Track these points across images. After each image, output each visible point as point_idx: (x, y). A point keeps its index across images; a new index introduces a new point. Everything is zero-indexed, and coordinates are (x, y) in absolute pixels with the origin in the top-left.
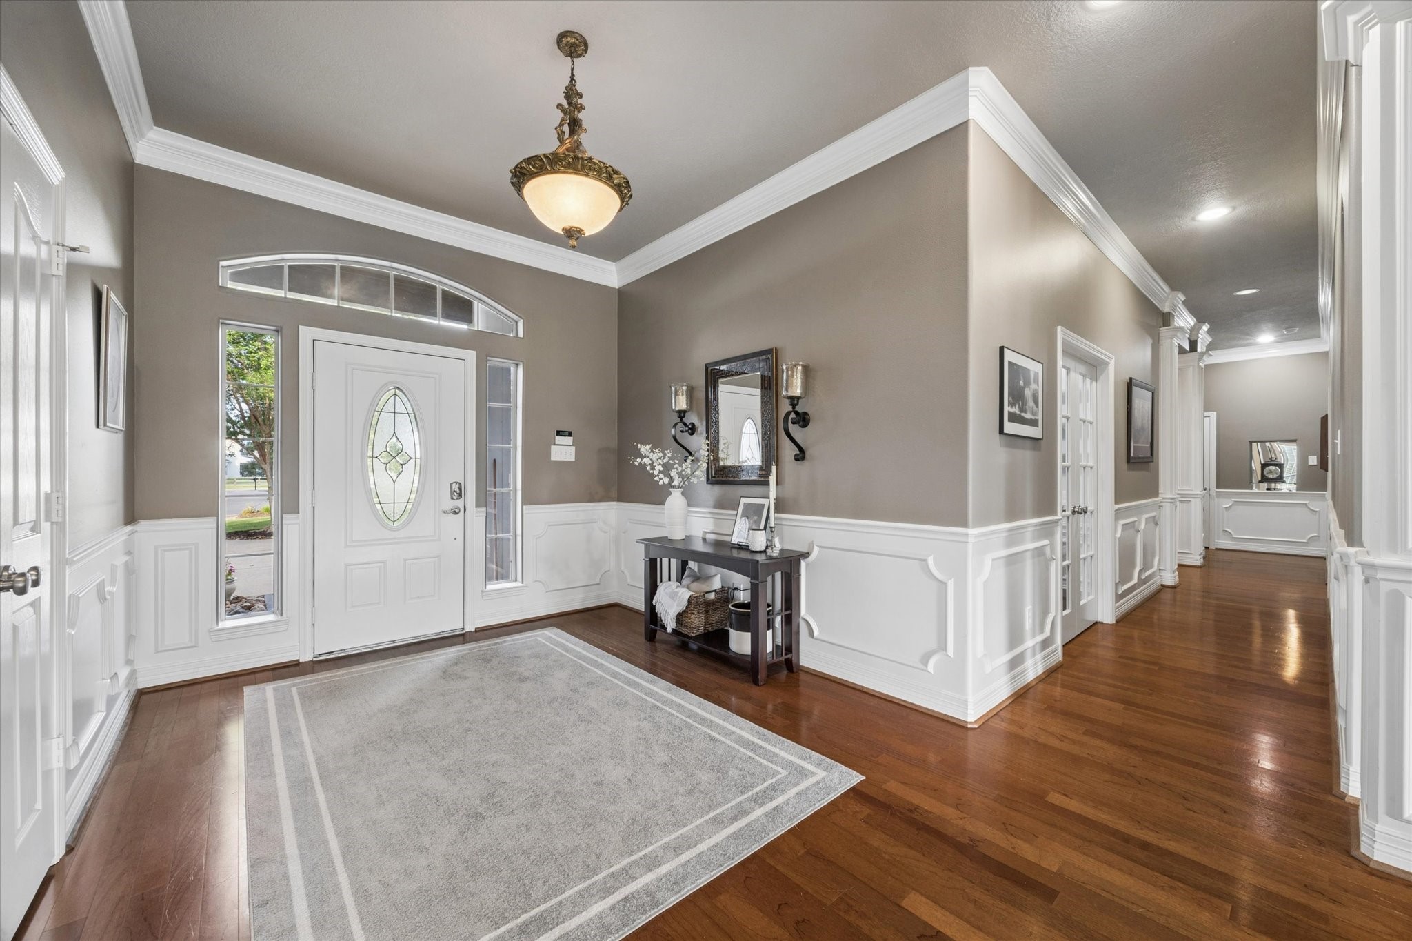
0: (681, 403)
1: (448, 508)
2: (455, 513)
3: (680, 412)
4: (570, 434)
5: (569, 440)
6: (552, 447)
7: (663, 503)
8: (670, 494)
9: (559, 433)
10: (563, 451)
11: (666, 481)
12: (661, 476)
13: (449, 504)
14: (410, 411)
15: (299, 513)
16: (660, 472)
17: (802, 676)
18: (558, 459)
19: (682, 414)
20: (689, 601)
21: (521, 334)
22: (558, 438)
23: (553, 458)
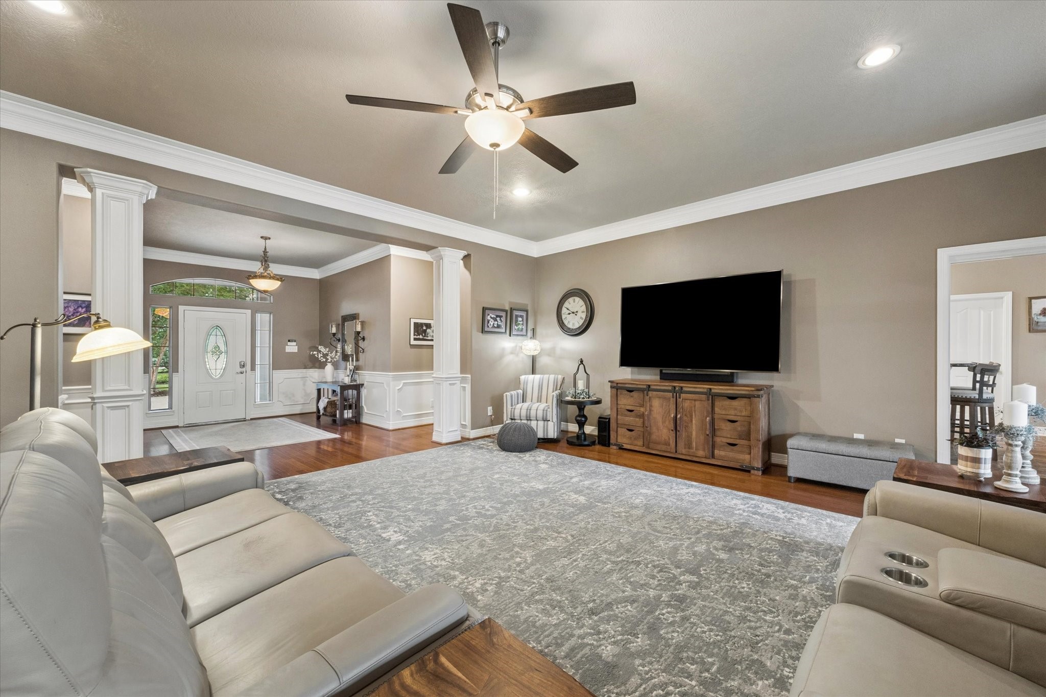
0: (334, 330)
1: (239, 371)
2: (242, 373)
3: (333, 334)
4: (295, 341)
5: (294, 344)
6: (287, 347)
7: (324, 368)
8: (327, 365)
9: (289, 341)
10: (292, 348)
11: (324, 360)
12: (322, 358)
13: (240, 370)
14: (223, 334)
15: (178, 372)
16: (321, 357)
17: (364, 426)
18: (289, 351)
19: (334, 335)
20: (328, 402)
21: (272, 302)
22: (289, 343)
23: (287, 351)
